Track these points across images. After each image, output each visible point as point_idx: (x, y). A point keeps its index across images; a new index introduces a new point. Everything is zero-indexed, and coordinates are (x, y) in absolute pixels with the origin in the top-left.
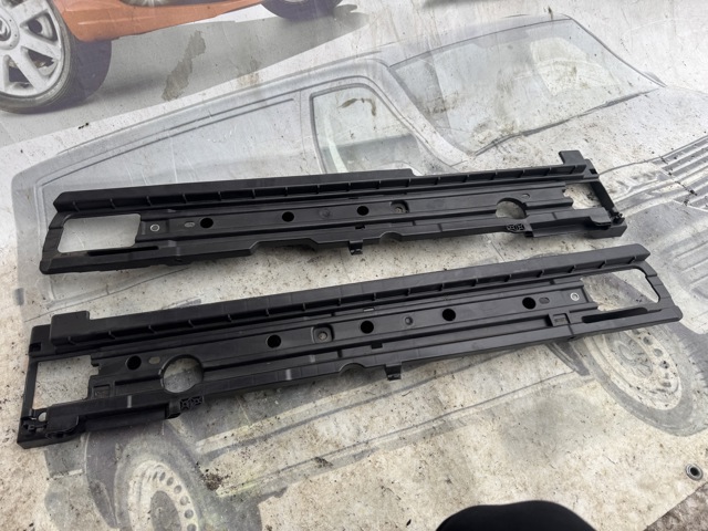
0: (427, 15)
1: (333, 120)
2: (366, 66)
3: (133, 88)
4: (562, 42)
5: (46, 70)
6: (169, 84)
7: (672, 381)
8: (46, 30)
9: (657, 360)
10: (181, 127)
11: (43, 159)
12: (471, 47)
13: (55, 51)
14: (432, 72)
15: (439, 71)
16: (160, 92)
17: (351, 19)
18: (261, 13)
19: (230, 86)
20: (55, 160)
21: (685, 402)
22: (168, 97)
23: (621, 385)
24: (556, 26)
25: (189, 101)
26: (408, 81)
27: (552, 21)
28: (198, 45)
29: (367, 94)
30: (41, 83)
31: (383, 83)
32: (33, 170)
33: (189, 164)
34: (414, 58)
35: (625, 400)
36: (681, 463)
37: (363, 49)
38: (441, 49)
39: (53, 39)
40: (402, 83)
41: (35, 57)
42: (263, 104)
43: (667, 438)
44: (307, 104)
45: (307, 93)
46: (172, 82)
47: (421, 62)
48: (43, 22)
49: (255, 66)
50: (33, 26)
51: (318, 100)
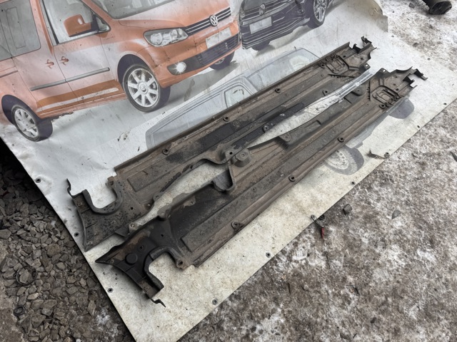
0: (257, 59)
1: (231, 98)
2: (239, 79)
3: (176, 99)
4: (300, 57)
5: (154, 98)
6: (186, 96)
7: (346, 161)
8: (154, 87)
9: (341, 157)
10: (189, 109)
11: (153, 125)
12: (271, 66)
13: (156, 92)
14: (260, 77)
15: (262, 76)
16: (183, 99)
17: (235, 65)
18: (209, 69)
19: (202, 94)
20: (156, 125)
21: (350, 166)
22: (185, 101)
23: (331, 165)
24: (298, 52)
25: (191, 100)
26: (253, 81)
27: (296, 51)
28: (193, 83)
29: (241, 88)
30: (153, 102)
31: (246, 83)
32: (151, 129)
33: (192, 120)
34: (254, 73)
35: (333, 168)
36: (350, 181)
37: (239, 74)
38: (262, 69)
39: (156, 89)
40: (251, 82)
41: (152, 95)
42: (211, 97)
43: (345, 176)
44: (223, 95)
45: (223, 91)
46: (186, 95)
47: (256, 74)
48: (154, 85)
49: (209, 86)
50: (151, 86)
51: (226, 93)
